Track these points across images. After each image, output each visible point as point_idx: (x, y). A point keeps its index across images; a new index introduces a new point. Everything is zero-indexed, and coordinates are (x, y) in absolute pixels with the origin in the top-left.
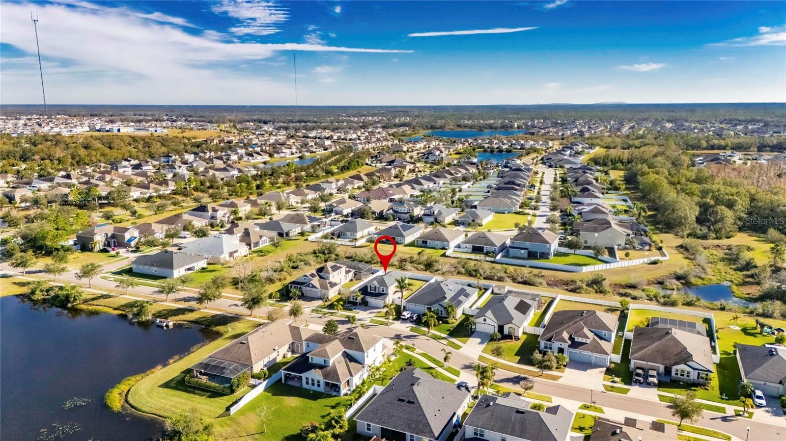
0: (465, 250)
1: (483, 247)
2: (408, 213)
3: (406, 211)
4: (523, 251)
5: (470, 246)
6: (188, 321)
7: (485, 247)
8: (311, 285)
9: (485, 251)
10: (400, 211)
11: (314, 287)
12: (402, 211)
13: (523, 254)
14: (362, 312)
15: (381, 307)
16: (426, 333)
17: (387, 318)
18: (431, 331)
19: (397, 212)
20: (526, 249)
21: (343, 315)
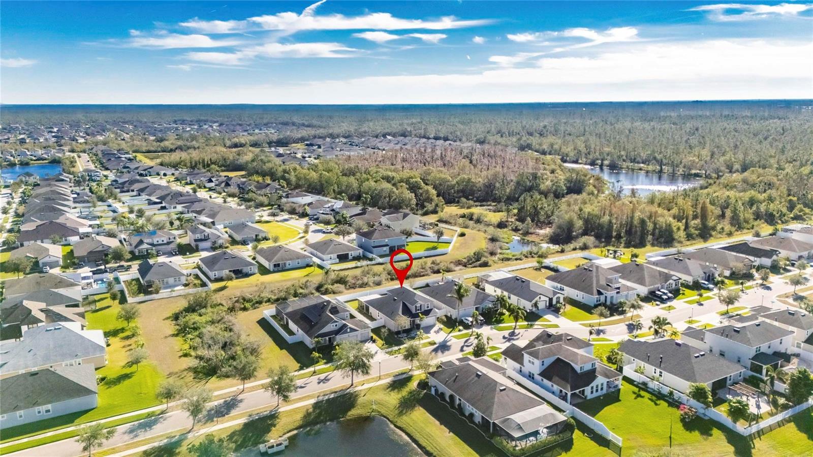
0: (334, 261)
1: (348, 254)
2: (168, 243)
3: (165, 242)
4: (385, 248)
5: (334, 256)
6: (296, 429)
7: (350, 253)
8: (349, 330)
9: (350, 257)
10: (155, 243)
11: (352, 330)
12: (160, 242)
13: (385, 251)
14: (428, 335)
15: (432, 324)
16: (514, 327)
17: (460, 331)
18: (518, 324)
19: (152, 245)
20: (387, 245)
21: (424, 344)
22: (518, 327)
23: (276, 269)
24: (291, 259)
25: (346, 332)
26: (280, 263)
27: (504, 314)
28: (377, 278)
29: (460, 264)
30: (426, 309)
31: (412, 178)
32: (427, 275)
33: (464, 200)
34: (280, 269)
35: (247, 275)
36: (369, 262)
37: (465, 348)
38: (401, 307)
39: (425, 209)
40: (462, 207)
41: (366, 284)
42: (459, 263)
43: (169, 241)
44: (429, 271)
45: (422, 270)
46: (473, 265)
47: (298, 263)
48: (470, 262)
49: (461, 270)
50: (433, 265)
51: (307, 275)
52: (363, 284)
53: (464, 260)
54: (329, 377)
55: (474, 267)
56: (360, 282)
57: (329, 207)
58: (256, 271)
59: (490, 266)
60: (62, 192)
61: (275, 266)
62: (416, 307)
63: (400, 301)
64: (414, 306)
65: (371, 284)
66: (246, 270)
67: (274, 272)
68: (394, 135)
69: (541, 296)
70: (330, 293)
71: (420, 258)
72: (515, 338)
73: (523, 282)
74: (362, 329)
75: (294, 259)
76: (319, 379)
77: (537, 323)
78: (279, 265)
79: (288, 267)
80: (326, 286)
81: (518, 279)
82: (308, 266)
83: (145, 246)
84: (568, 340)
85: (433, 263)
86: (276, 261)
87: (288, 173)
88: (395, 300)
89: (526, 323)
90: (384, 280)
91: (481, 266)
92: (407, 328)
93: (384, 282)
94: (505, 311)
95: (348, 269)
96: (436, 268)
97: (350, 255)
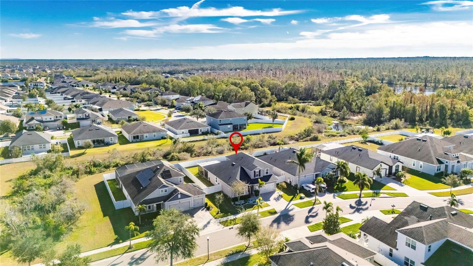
0: (185, 135)
1: (198, 129)
2: (55, 121)
3: (53, 119)
4: (229, 126)
5: (186, 131)
7: (200, 129)
8: (179, 196)
9: (200, 133)
10: (44, 120)
11: (184, 196)
12: (48, 120)
13: (230, 128)
14: (268, 202)
15: (272, 190)
16: (359, 195)
17: (301, 198)
18: (363, 192)
19: (42, 121)
20: (231, 124)
21: (264, 212)
22: (363, 195)
23: (135, 140)
24: (148, 132)
25: (176, 198)
26: (139, 135)
27: (345, 182)
28: (219, 148)
29: (293, 139)
30: (265, 175)
31: (253, 83)
32: (265, 146)
33: (291, 98)
34: (138, 140)
35: (108, 144)
36: (215, 136)
37: (310, 219)
38: (239, 172)
39: (262, 103)
40: (289, 103)
41: (210, 153)
42: (291, 138)
43: (56, 119)
44: (266, 144)
45: (260, 142)
46: (304, 139)
47: (155, 136)
48: (301, 137)
49: (294, 143)
50: (269, 139)
51: (160, 145)
52: (207, 153)
53: (296, 136)
54: (146, 256)
55: (305, 141)
56: (205, 151)
57: (190, 100)
58: (117, 141)
59: (319, 140)
60: (7, 92)
61: (134, 137)
62: (255, 172)
63: (238, 167)
64: (253, 171)
65: (214, 153)
66: (107, 140)
67: (133, 142)
68: (242, 69)
69: (382, 164)
70: (176, 160)
71: (259, 134)
72: (364, 207)
73: (360, 150)
74: (195, 195)
75: (151, 132)
76: (132, 258)
77: (381, 191)
78: (138, 137)
79: (145, 138)
80: (172, 154)
81: (354, 148)
82: (163, 138)
83: (34, 122)
84: (453, 215)
85: (270, 137)
86: (134, 133)
87: (167, 83)
88: (233, 165)
89: (371, 191)
90: (226, 150)
91: (311, 140)
92: (245, 194)
93: (226, 151)
94: (345, 178)
95: (197, 141)
96: (272, 141)
97: (199, 130)
